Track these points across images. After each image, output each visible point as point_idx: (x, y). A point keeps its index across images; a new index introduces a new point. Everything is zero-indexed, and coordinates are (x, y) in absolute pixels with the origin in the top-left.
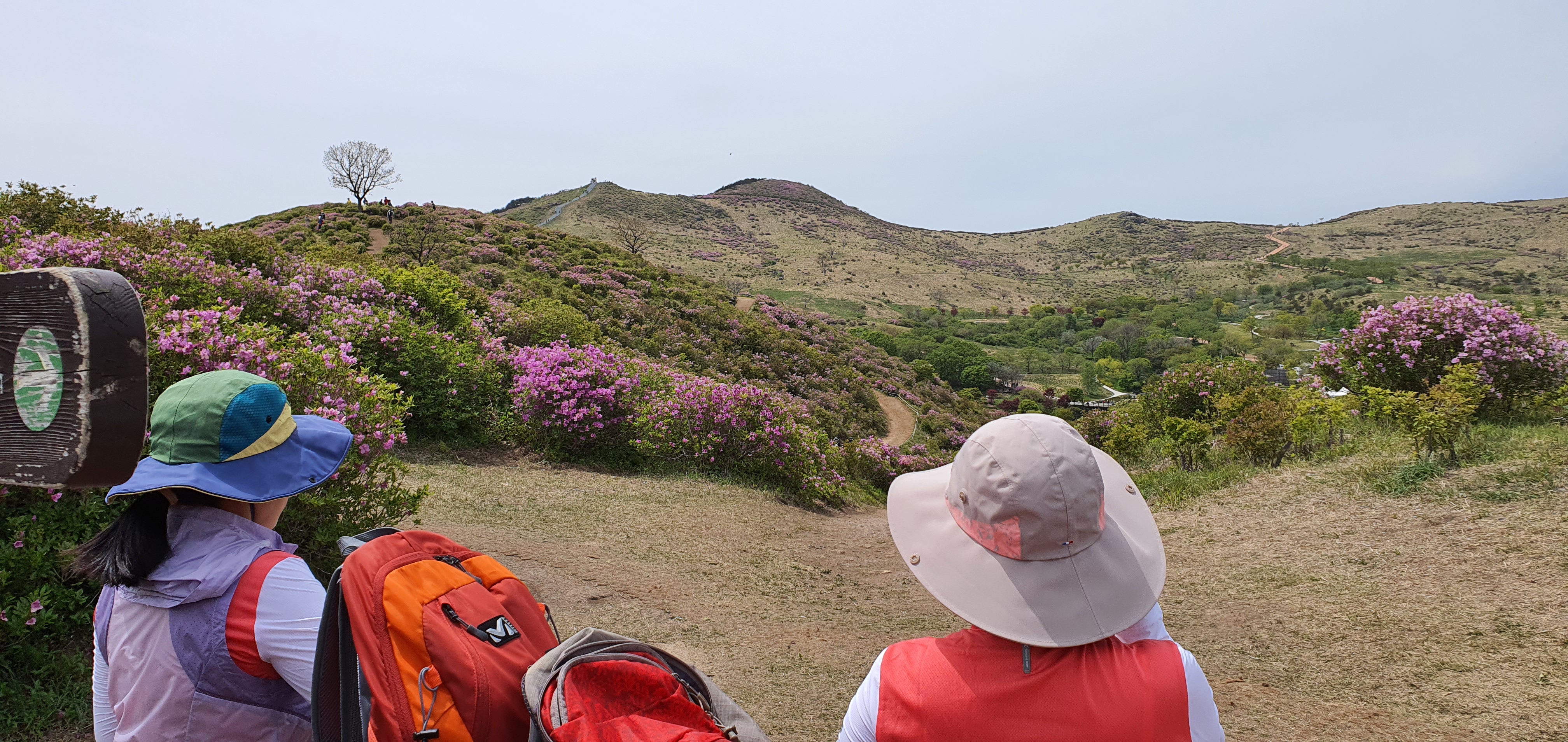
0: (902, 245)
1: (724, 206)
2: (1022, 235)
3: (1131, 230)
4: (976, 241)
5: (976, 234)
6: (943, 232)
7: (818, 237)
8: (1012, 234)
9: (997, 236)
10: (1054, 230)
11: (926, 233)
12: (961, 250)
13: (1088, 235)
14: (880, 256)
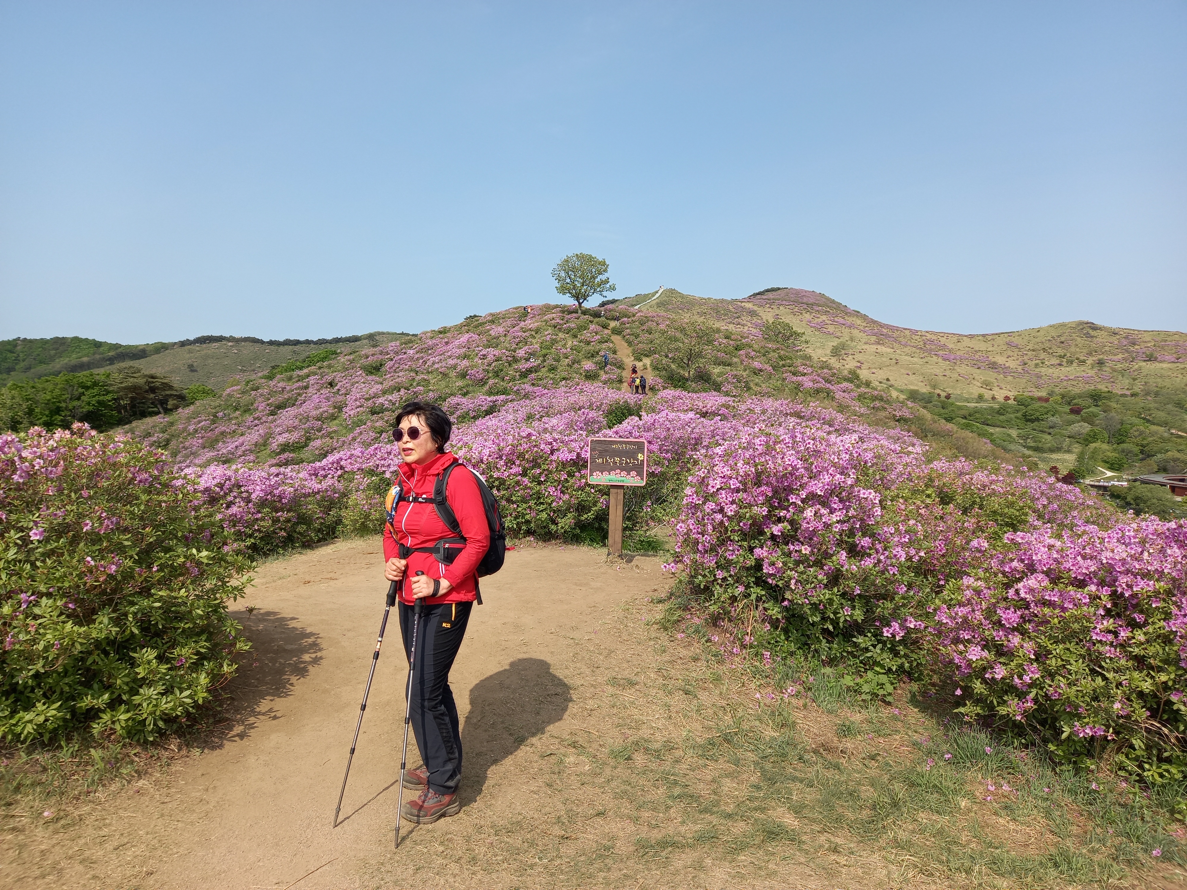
0: (896, 340)
1: (755, 308)
2: (994, 337)
3: (1088, 335)
4: (955, 339)
5: (954, 334)
6: (927, 332)
7: (829, 333)
8: (984, 336)
9: (971, 337)
10: (1019, 334)
11: (914, 332)
12: (944, 347)
13: (1049, 338)
14: (882, 349)
